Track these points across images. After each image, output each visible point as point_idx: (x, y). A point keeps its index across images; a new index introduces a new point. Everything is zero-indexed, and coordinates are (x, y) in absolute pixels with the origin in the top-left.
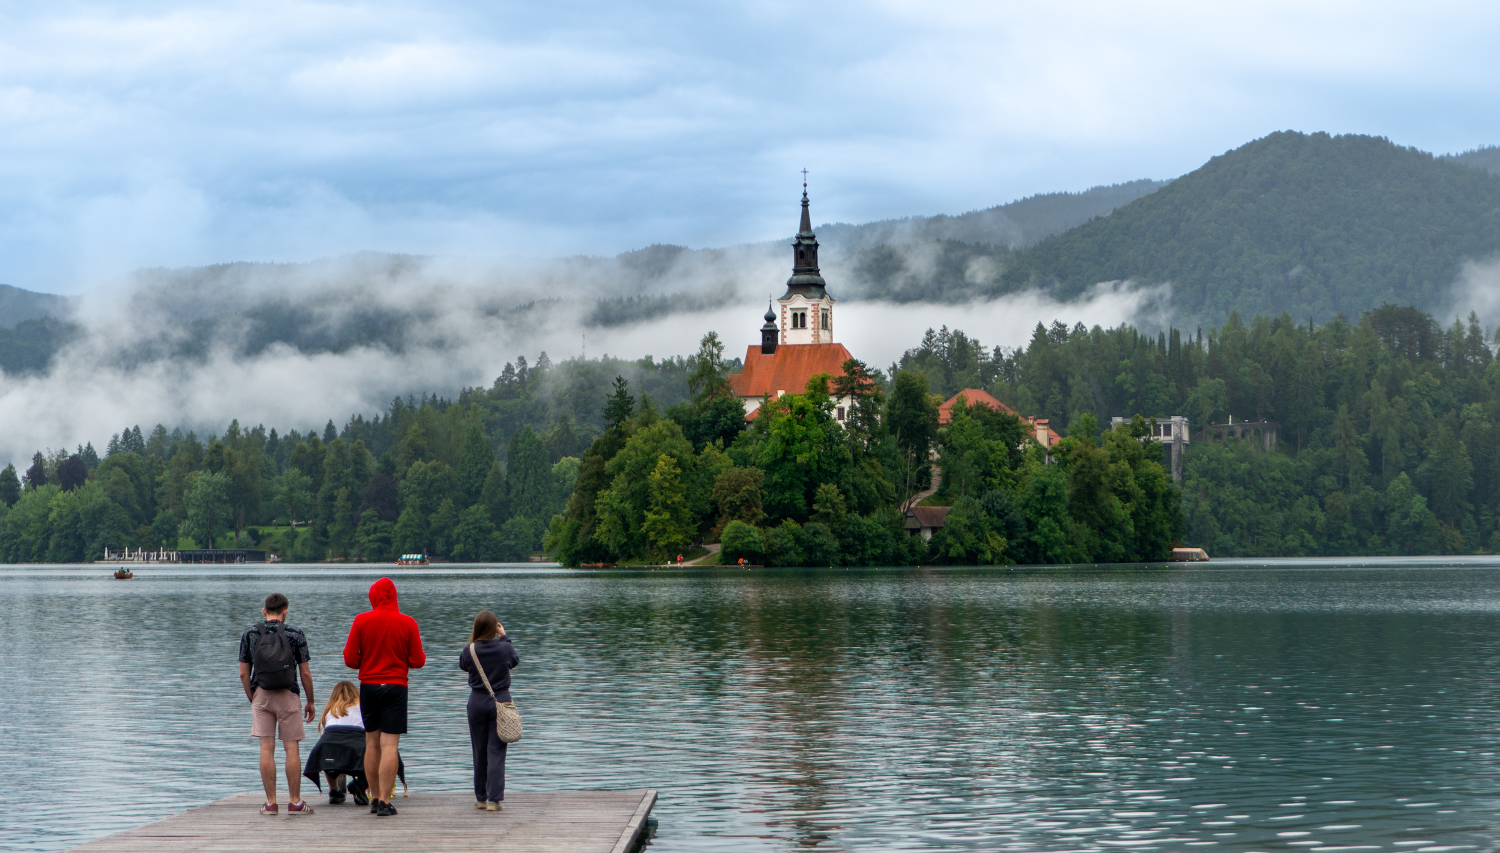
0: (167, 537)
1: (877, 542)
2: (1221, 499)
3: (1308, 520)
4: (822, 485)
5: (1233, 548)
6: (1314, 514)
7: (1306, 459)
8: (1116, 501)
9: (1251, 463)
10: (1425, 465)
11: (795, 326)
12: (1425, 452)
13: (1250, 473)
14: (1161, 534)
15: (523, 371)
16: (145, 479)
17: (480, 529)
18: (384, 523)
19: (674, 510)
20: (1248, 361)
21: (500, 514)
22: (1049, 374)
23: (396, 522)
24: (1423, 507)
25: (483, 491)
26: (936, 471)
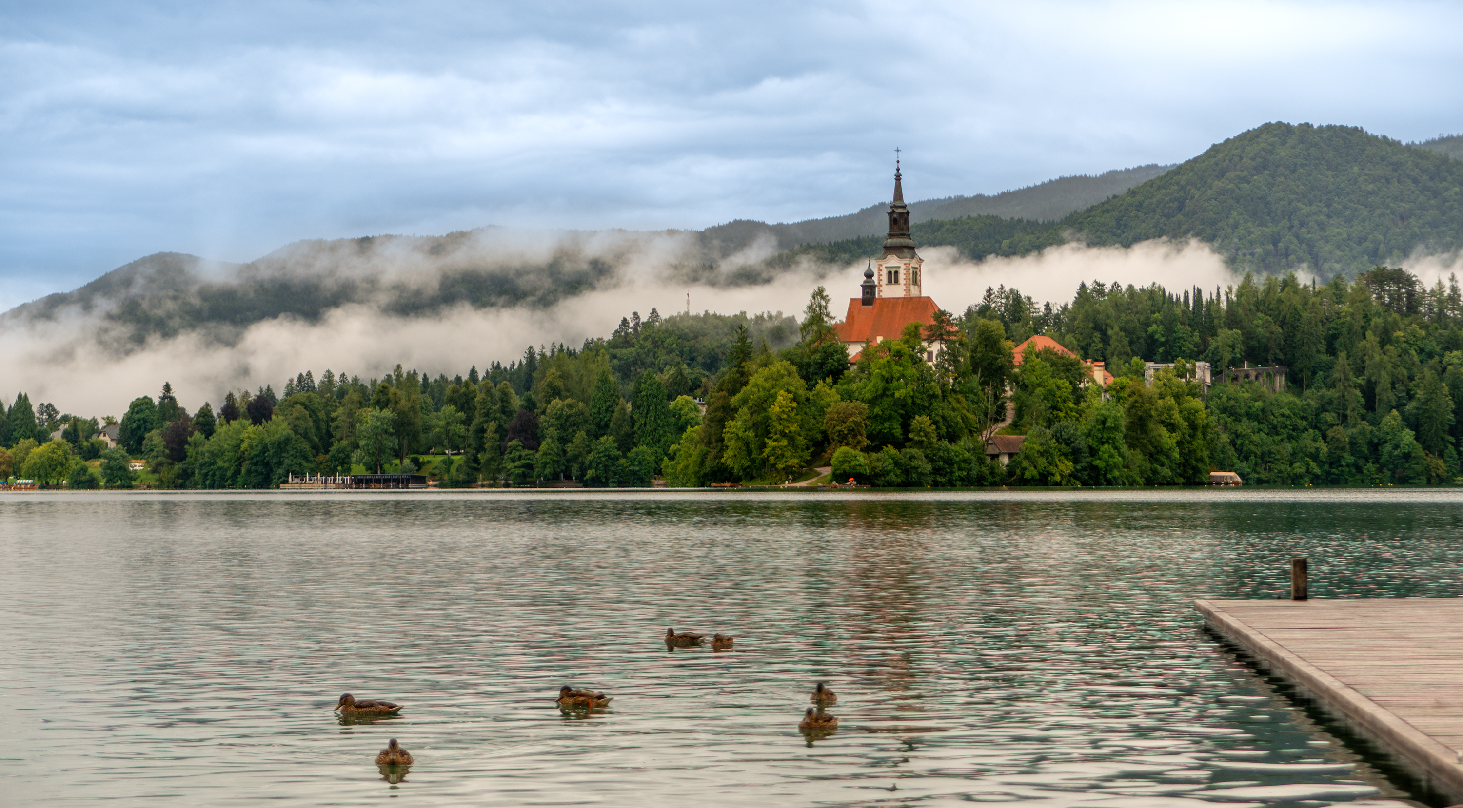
0: (342, 464)
1: (963, 465)
2: (1238, 432)
3: (1313, 451)
4: (917, 417)
5: (1248, 474)
6: (1318, 445)
7: (1311, 398)
8: (1164, 431)
9: (1264, 401)
10: (1413, 404)
11: (890, 282)
12: (1412, 392)
13: (1263, 410)
14: (1201, 460)
15: (637, 324)
16: (322, 415)
17: (609, 457)
18: (527, 452)
19: (791, 438)
20: (1260, 315)
21: (626, 443)
22: (1091, 325)
23: (537, 451)
24: (1412, 439)
25: (611, 424)
26: (1010, 406)
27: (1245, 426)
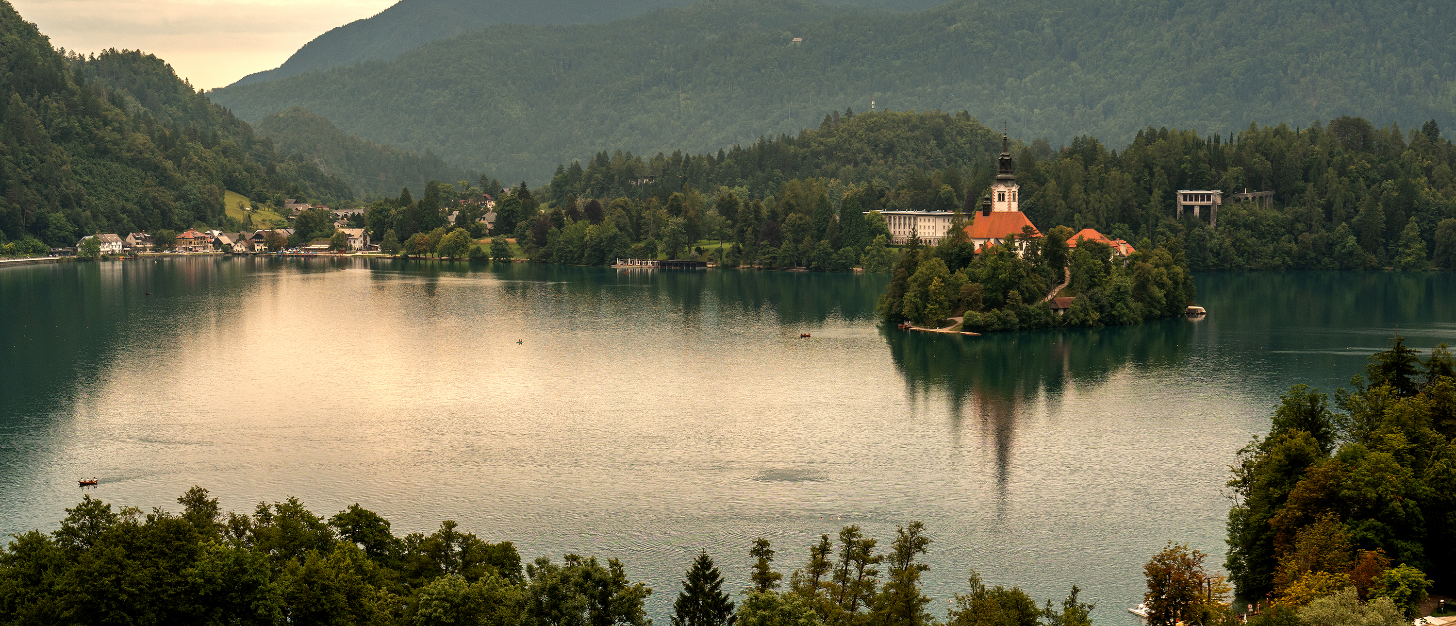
0: (651, 252)
1: (1037, 317)
3: (1288, 249)
4: (1011, 290)
5: (1243, 265)
6: (1291, 245)
7: (1289, 213)
8: (1157, 289)
9: (1257, 216)
10: (1358, 217)
11: (999, 200)
12: (1356, 210)
13: (1255, 222)
15: (837, 119)
16: (634, 213)
17: (826, 253)
18: (773, 248)
20: (1258, 155)
21: (837, 245)
22: (1143, 164)
23: (779, 248)
24: (1354, 242)
25: (827, 230)
27: (1242, 233)
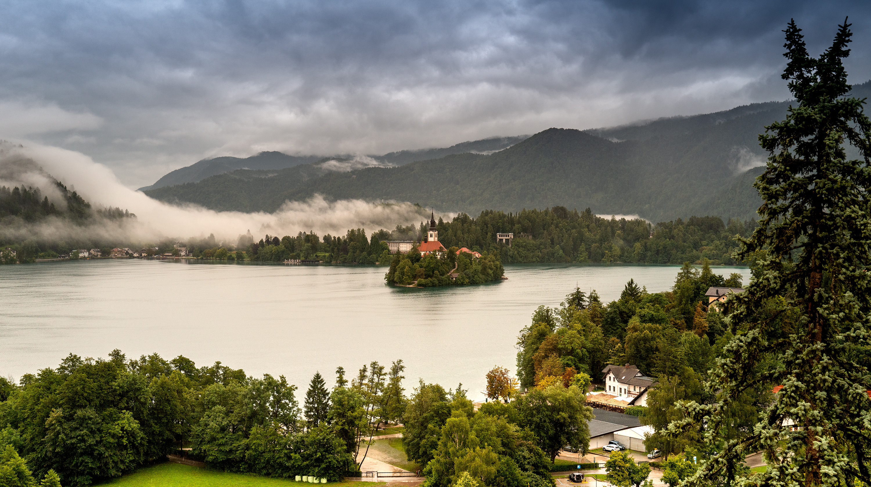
0: (298, 257)
1: (445, 281)
2: (519, 251)
4: (435, 270)
5: (522, 261)
7: (538, 242)
8: (490, 270)
10: (563, 243)
11: (431, 237)
12: (563, 240)
13: (526, 245)
14: (499, 275)
16: (292, 244)
17: (365, 257)
18: (345, 255)
19: (409, 276)
20: (526, 220)
21: (369, 254)
22: (484, 223)
24: (562, 252)
25: (366, 248)
26: (456, 264)
27: (521, 249)
